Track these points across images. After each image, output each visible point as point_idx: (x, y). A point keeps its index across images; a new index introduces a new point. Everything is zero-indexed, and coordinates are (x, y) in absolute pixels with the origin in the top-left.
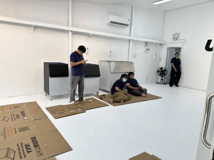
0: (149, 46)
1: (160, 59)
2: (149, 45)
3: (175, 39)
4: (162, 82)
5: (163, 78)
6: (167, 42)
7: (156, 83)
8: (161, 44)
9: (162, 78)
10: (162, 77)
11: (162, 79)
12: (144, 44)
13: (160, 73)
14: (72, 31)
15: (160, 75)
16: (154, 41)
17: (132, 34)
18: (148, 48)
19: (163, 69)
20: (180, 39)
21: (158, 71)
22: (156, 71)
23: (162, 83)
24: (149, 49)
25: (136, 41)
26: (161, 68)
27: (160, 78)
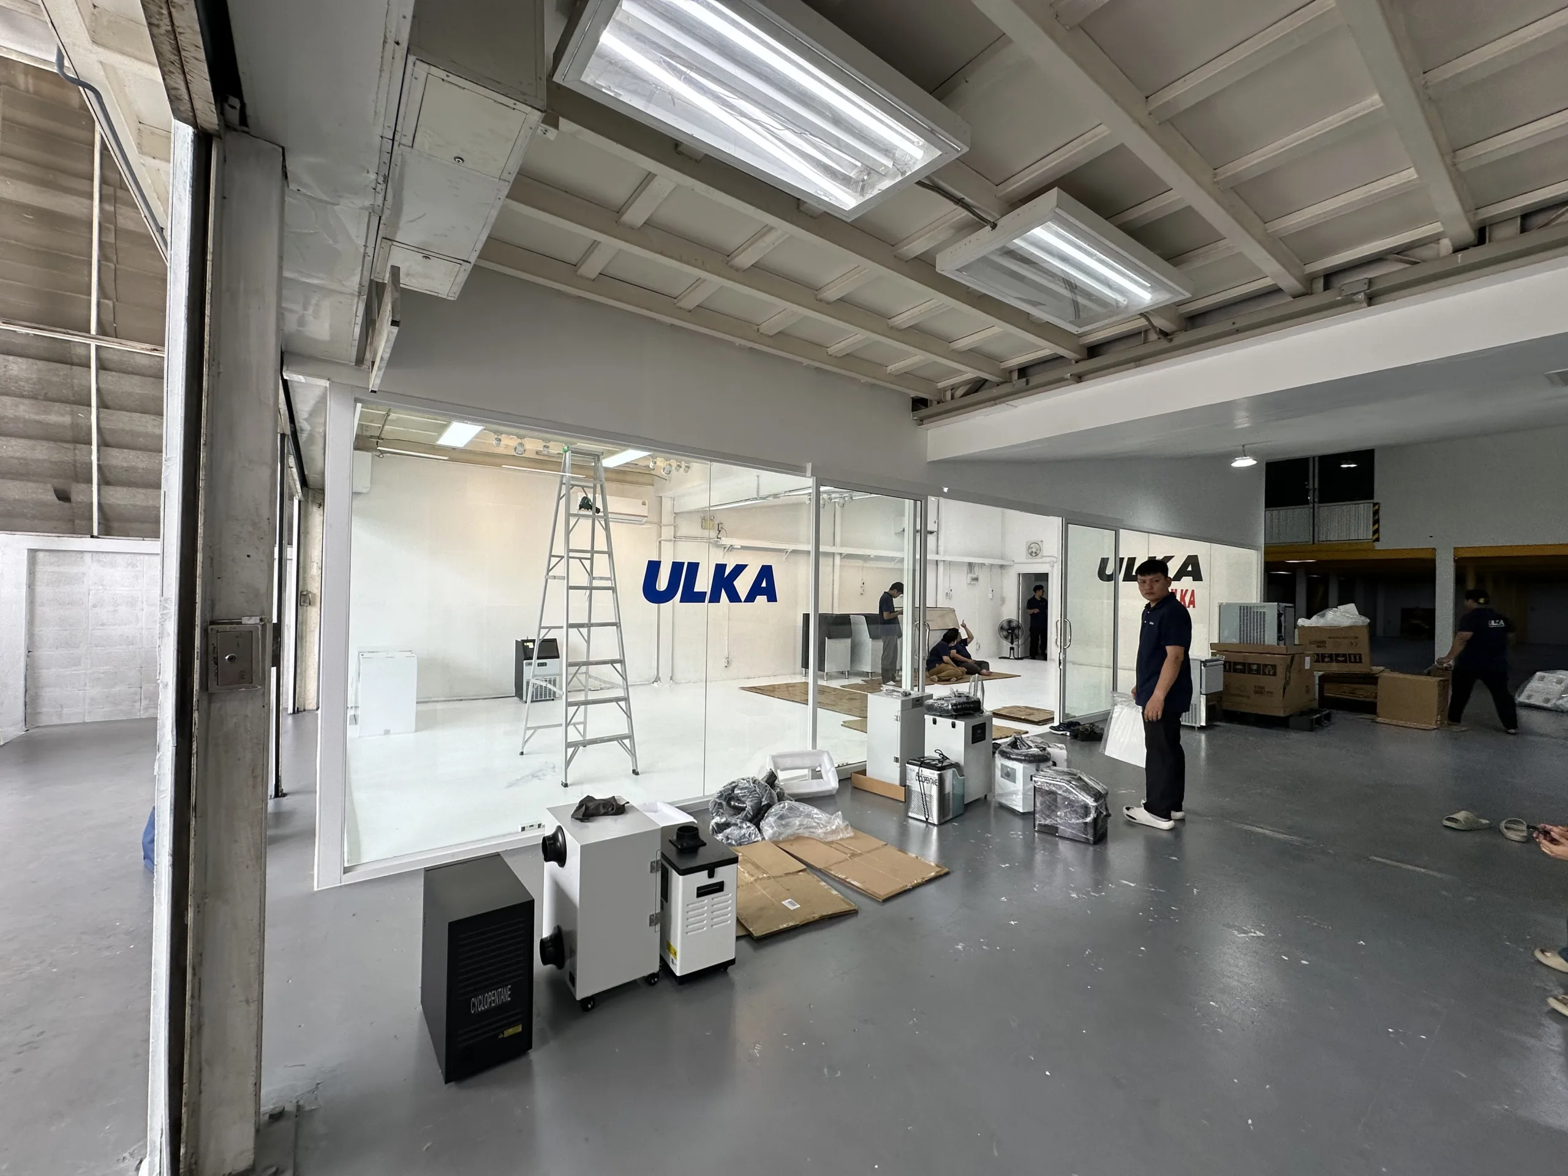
0: (977, 572)
1: (1003, 600)
2: (976, 569)
3: (1034, 555)
4: (1012, 655)
5: (1014, 646)
6: (1016, 561)
7: (1000, 658)
8: (1002, 566)
9: (1011, 646)
10: (1012, 643)
11: (1012, 649)
12: (966, 569)
13: (1005, 633)
14: (841, 554)
15: (1006, 638)
16: (987, 561)
17: (941, 549)
18: (975, 576)
19: (1014, 624)
20: (1044, 555)
21: (1002, 628)
22: (997, 628)
23: (1012, 657)
24: (976, 579)
25: (950, 564)
26: (1010, 622)
27: (1007, 645)
